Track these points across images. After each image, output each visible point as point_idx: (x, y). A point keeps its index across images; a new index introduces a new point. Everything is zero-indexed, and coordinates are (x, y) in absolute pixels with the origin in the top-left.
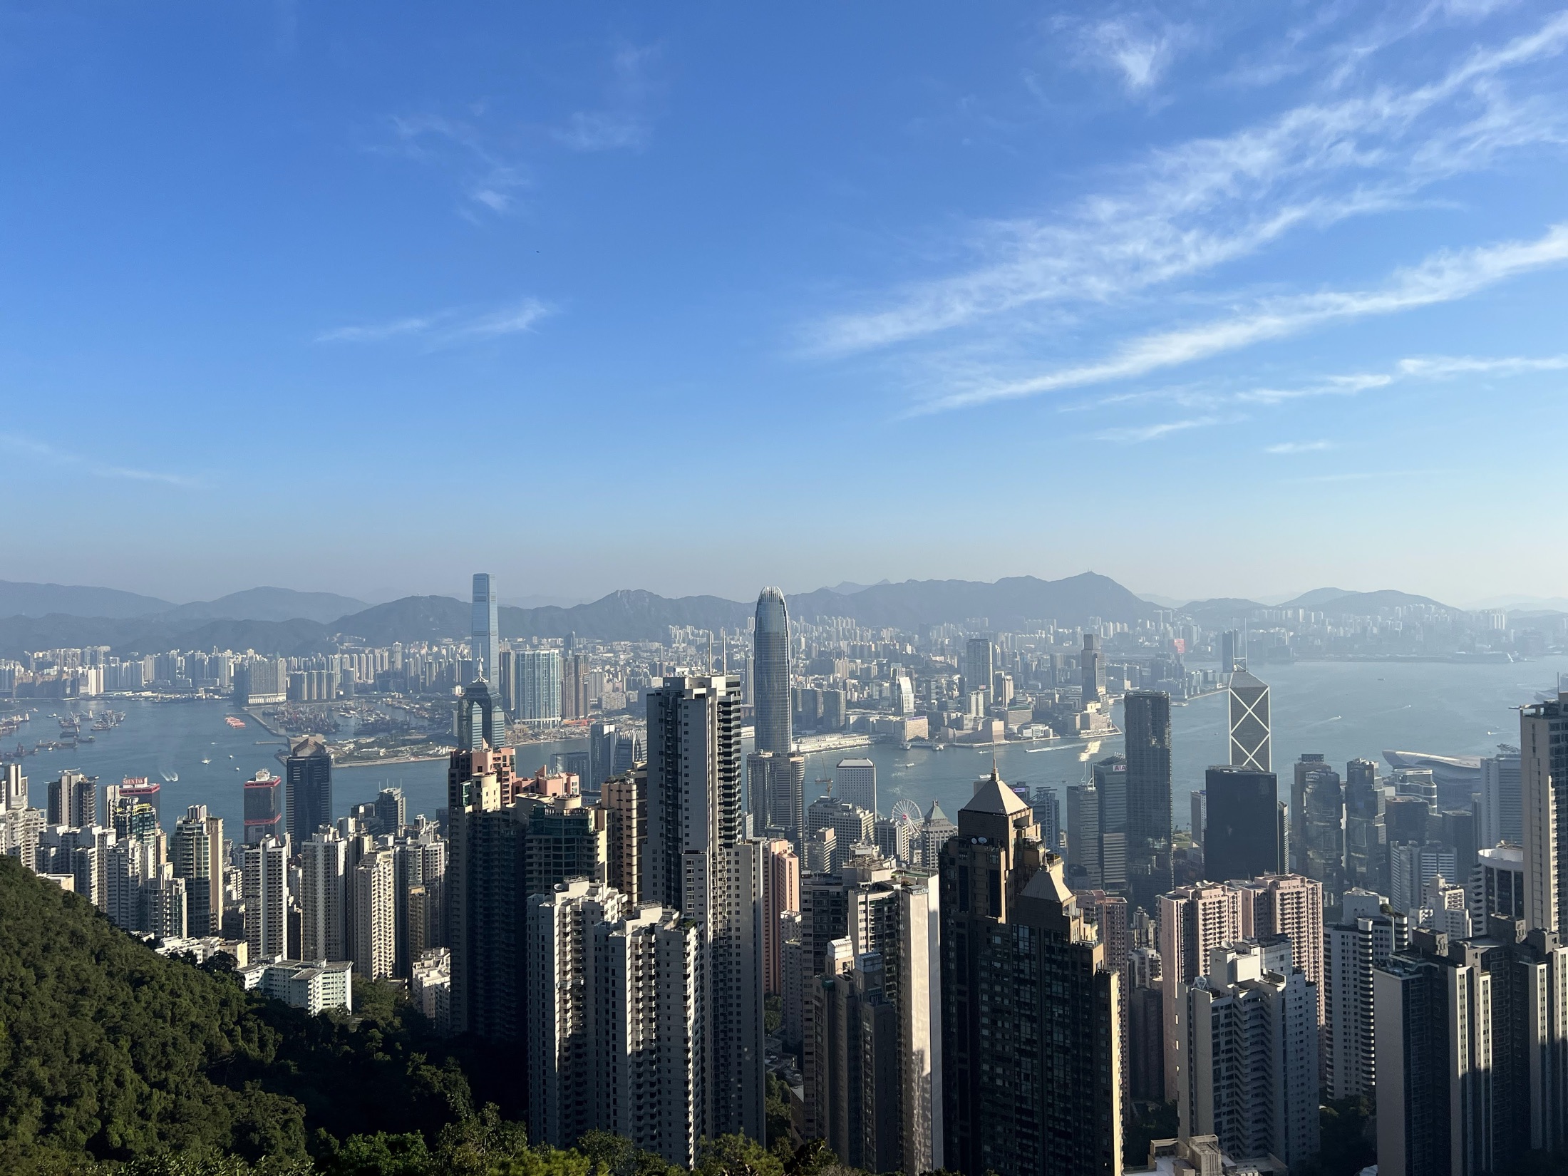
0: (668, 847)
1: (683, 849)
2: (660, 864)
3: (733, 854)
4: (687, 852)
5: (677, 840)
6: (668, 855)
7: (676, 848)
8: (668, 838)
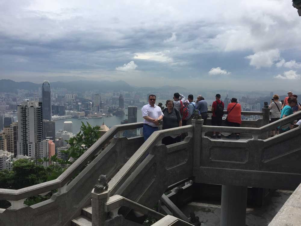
0: (24, 142)
1: (28, 142)
2: (22, 146)
3: (41, 143)
4: (29, 143)
5: (26, 140)
6: (24, 144)
7: (26, 142)
8: (24, 140)
